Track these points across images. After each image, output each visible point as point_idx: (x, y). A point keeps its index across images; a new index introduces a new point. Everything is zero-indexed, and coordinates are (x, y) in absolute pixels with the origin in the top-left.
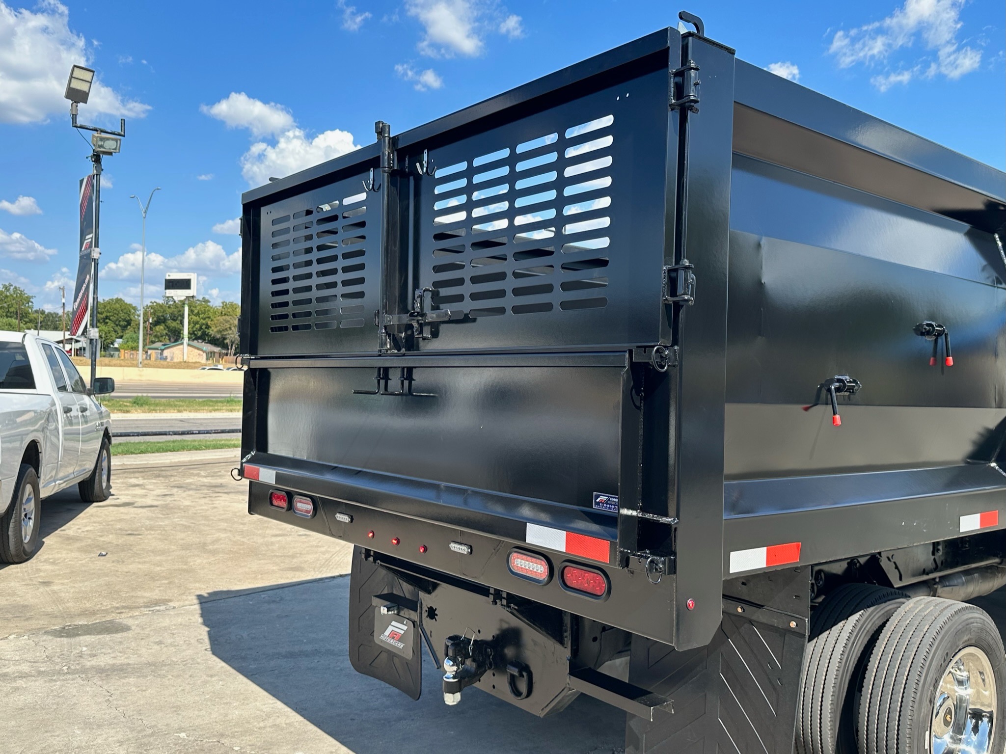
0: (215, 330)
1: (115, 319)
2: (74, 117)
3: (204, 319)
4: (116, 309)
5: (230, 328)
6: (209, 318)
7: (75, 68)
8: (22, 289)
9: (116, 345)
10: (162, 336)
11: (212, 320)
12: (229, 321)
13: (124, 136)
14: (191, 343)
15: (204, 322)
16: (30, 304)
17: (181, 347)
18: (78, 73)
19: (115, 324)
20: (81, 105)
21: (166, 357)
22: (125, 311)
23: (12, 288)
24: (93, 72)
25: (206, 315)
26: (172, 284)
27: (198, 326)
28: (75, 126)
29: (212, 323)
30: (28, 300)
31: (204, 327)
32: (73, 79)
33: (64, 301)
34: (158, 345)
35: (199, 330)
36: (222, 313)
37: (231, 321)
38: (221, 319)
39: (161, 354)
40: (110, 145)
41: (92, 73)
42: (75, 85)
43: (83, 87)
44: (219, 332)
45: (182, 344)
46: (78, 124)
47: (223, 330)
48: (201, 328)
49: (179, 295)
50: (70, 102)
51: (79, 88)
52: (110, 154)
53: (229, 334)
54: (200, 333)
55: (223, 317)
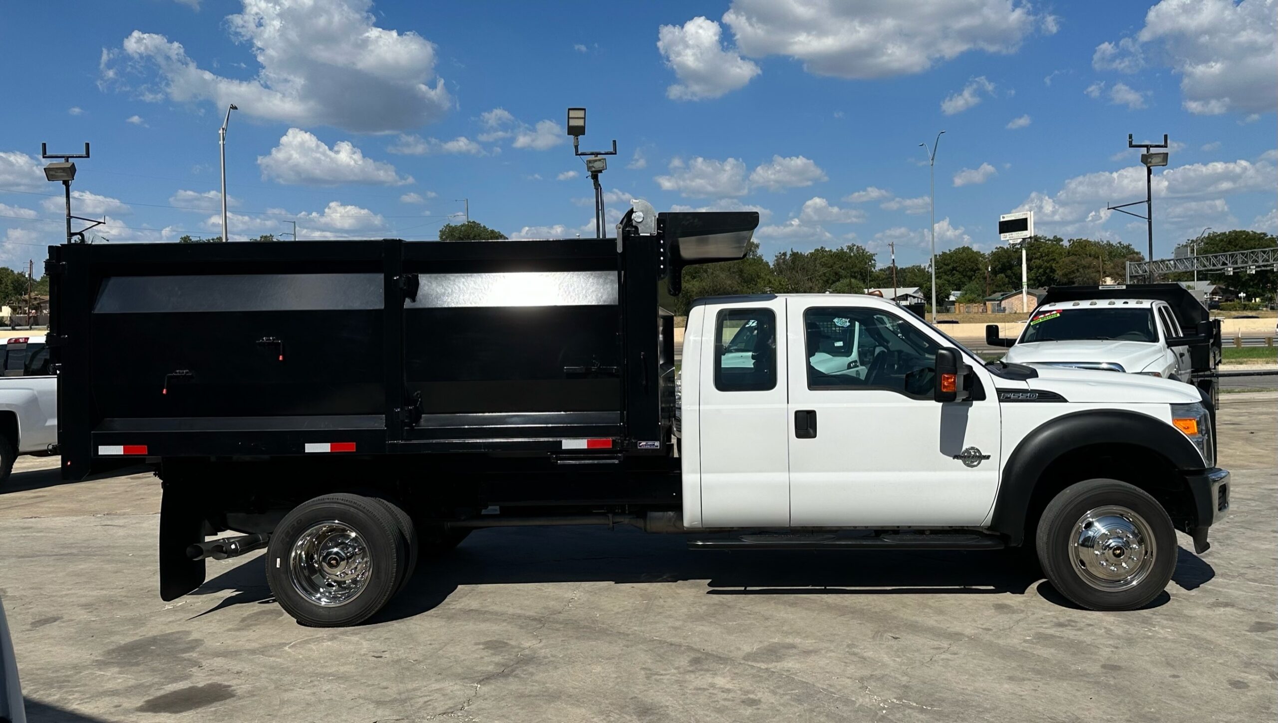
0: (1060, 273)
1: (962, 269)
2: (576, 147)
3: (1048, 262)
4: (963, 260)
5: (1078, 270)
6: (1054, 260)
7: (570, 111)
8: (863, 248)
9: (952, 298)
10: (1004, 285)
11: (1057, 262)
12: (1075, 262)
13: (616, 154)
14: (1031, 290)
15: (1048, 265)
16: (873, 262)
17: (1020, 296)
18: (573, 114)
19: (962, 274)
20: (580, 137)
21: (1004, 308)
22: (972, 260)
23: (855, 247)
24: (585, 109)
25: (1050, 257)
26: (1007, 227)
27: (1041, 270)
28: (576, 155)
29: (1058, 265)
30: (871, 257)
31: (1048, 271)
32: (570, 120)
33: (893, 257)
34: (998, 295)
35: (1043, 275)
36: (1069, 253)
37: (1079, 261)
38: (1067, 260)
39: (999, 305)
40: (598, 165)
41: (583, 112)
42: (573, 123)
43: (580, 123)
44: (1065, 275)
45: (1021, 292)
46: (579, 153)
47: (1070, 273)
48: (1045, 272)
49: (1014, 238)
50: (572, 137)
51: (576, 125)
52: (601, 171)
53: (1076, 277)
54: (1044, 278)
55: (1070, 258)
